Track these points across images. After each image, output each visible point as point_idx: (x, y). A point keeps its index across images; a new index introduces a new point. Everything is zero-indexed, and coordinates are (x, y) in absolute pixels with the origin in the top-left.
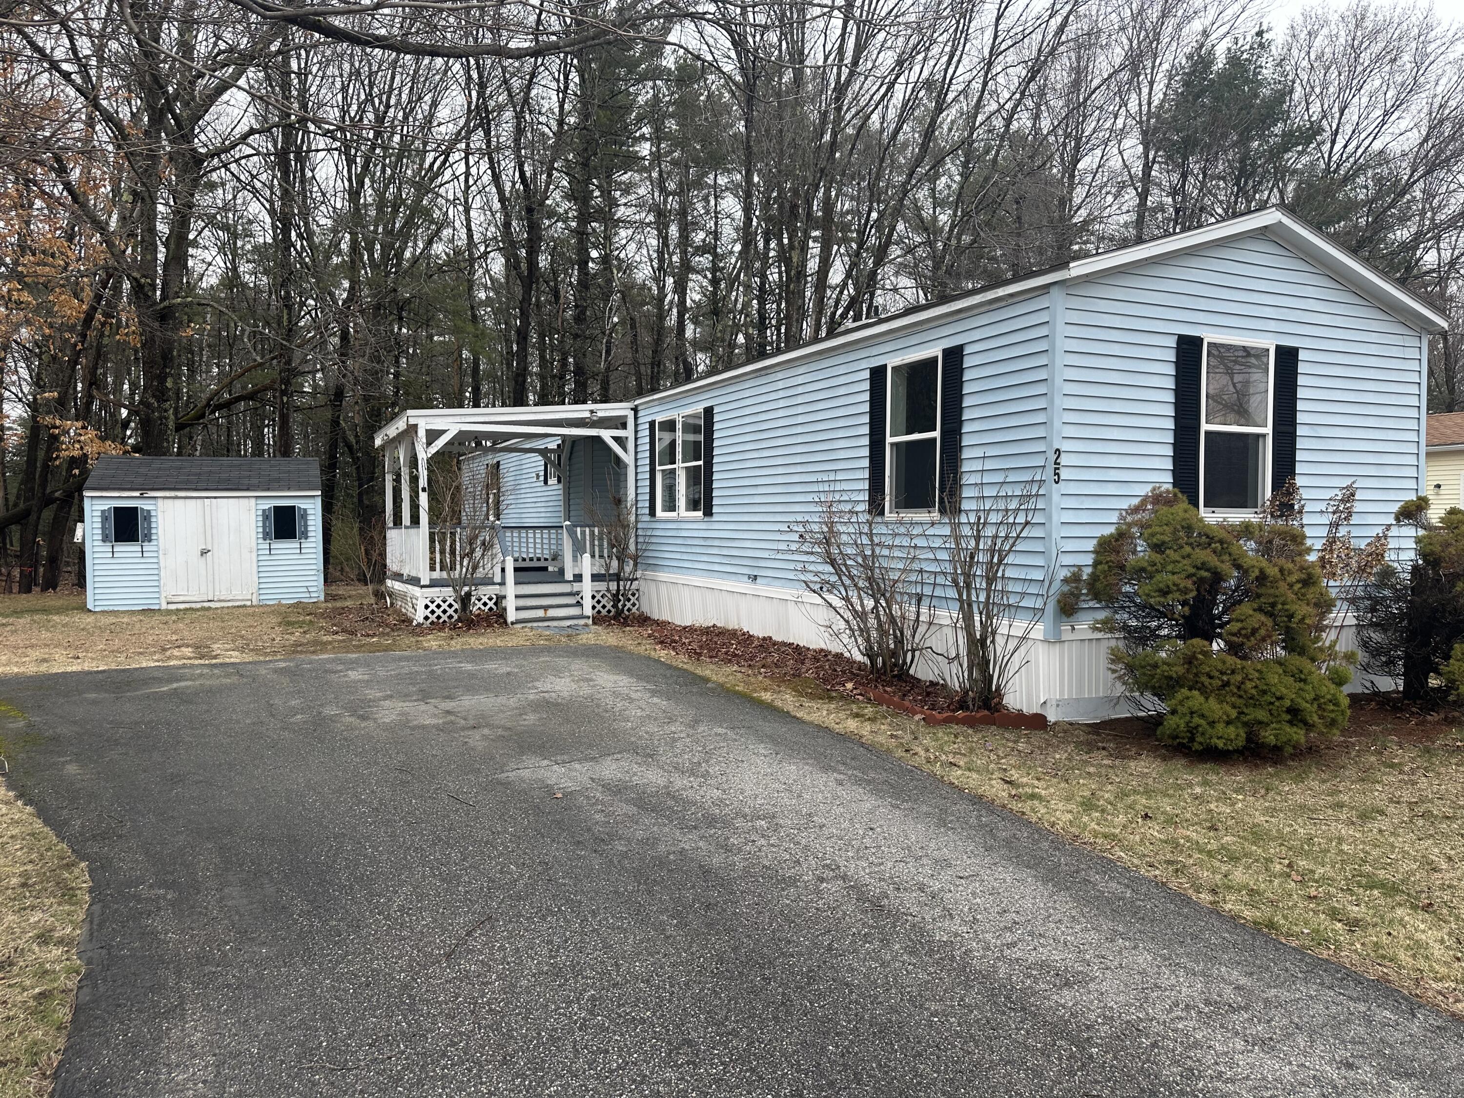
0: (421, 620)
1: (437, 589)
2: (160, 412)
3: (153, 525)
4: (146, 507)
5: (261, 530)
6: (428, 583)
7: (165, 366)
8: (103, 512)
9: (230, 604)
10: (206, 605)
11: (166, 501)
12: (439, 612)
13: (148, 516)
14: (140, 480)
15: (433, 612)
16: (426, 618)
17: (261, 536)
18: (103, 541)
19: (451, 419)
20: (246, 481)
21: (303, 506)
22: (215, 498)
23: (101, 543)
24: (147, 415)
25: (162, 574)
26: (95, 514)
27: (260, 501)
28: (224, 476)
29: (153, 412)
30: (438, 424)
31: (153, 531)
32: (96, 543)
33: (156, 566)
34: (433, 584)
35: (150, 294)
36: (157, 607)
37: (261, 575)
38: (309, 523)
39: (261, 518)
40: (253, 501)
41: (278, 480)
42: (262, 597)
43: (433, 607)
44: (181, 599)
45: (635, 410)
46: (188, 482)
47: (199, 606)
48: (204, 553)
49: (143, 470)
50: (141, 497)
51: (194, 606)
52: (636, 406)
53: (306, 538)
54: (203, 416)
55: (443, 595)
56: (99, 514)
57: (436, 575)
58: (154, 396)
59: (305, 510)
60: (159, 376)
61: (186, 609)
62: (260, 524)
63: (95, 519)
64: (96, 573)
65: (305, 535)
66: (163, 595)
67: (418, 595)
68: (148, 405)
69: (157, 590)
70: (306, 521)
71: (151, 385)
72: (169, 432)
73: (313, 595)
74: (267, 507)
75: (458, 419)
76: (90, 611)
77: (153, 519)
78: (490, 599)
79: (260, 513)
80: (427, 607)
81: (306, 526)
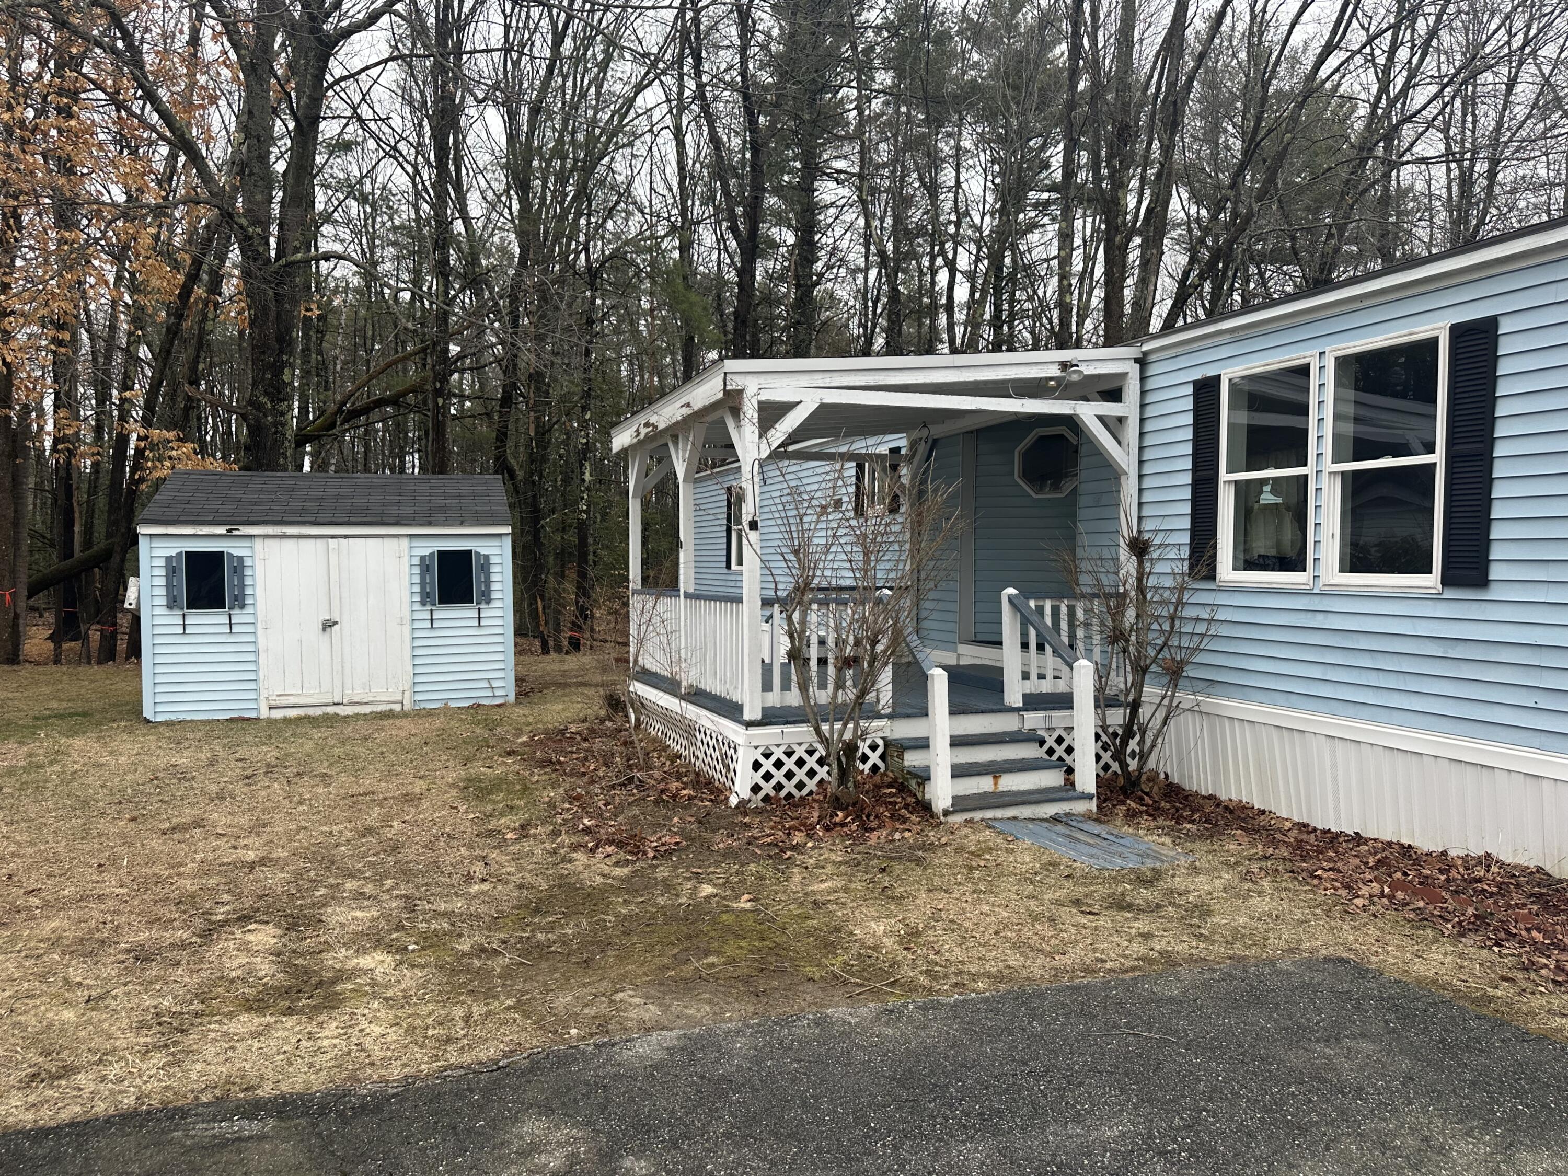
0: (746, 794)
1: (775, 730)
2: (274, 416)
3: (248, 581)
4: (236, 552)
5: (417, 589)
6: (758, 716)
7: (282, 352)
8: (169, 559)
9: (366, 710)
10: (331, 710)
11: (269, 542)
12: (778, 776)
13: (239, 566)
14: (229, 508)
15: (767, 777)
16: (756, 789)
17: (417, 598)
18: (169, 607)
19: (805, 380)
20: (394, 511)
21: (483, 551)
22: (346, 537)
23: (164, 611)
24: (257, 420)
25: (262, 660)
26: (157, 562)
27: (416, 543)
28: (360, 501)
29: (266, 416)
30: (780, 391)
31: (248, 591)
32: (157, 611)
33: (251, 648)
34: (770, 718)
35: (261, 249)
36: (253, 715)
37: (418, 661)
38: (494, 577)
39: (417, 570)
40: (405, 542)
41: (444, 509)
42: (419, 697)
43: (768, 765)
44: (292, 701)
45: (1142, 361)
46: (302, 511)
47: (318, 712)
48: (328, 625)
49: (235, 493)
50: (229, 535)
51: (311, 712)
52: (1145, 354)
53: (489, 601)
54: (333, 425)
55: (787, 740)
56: (162, 562)
57: (774, 699)
58: (266, 393)
59: (487, 557)
60: (274, 364)
61: (299, 719)
62: (417, 579)
63: (156, 572)
64: (158, 660)
65: (486, 597)
66: (264, 694)
67: (740, 740)
68: (259, 406)
69: (252, 686)
70: (488, 575)
71: (263, 378)
72: (287, 444)
73: (498, 693)
74: (426, 552)
75: (819, 380)
76: (149, 722)
77: (248, 572)
78: (874, 747)
79: (416, 561)
80: (757, 766)
81: (488, 582)
